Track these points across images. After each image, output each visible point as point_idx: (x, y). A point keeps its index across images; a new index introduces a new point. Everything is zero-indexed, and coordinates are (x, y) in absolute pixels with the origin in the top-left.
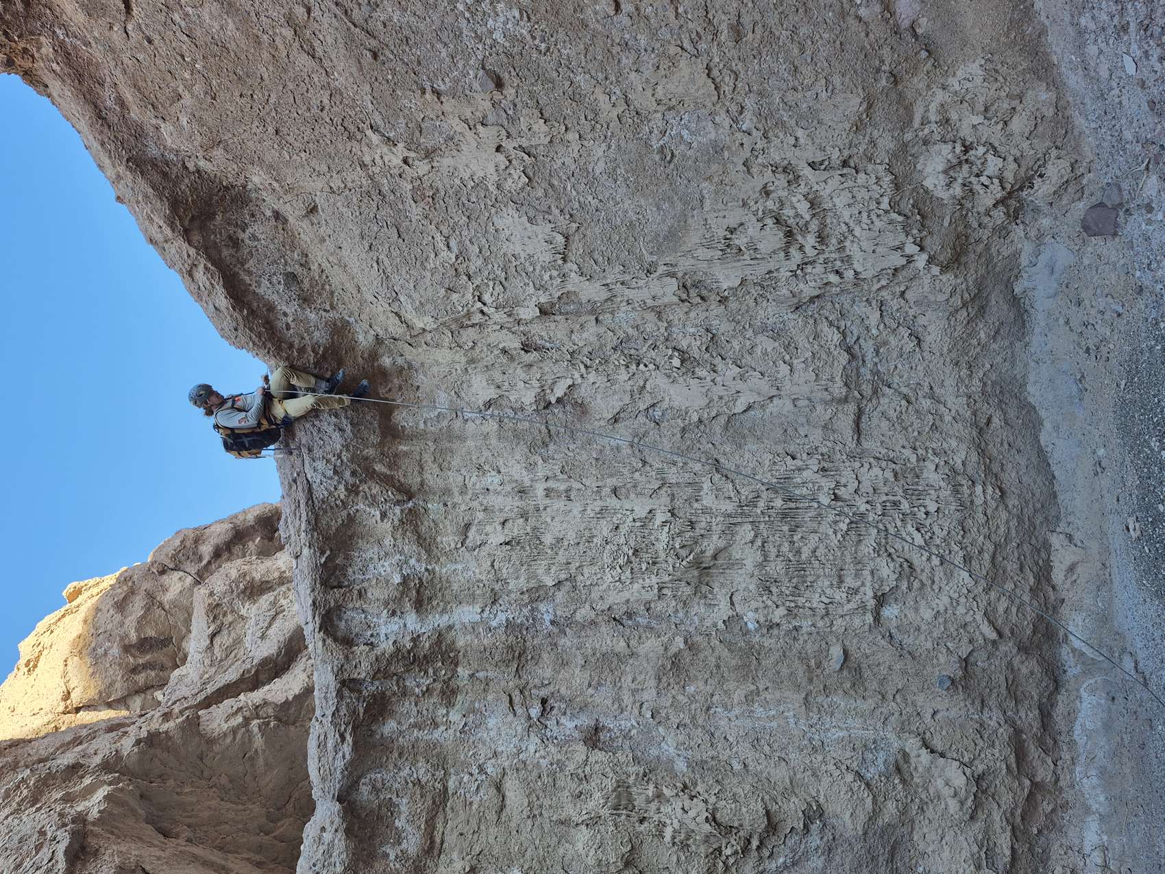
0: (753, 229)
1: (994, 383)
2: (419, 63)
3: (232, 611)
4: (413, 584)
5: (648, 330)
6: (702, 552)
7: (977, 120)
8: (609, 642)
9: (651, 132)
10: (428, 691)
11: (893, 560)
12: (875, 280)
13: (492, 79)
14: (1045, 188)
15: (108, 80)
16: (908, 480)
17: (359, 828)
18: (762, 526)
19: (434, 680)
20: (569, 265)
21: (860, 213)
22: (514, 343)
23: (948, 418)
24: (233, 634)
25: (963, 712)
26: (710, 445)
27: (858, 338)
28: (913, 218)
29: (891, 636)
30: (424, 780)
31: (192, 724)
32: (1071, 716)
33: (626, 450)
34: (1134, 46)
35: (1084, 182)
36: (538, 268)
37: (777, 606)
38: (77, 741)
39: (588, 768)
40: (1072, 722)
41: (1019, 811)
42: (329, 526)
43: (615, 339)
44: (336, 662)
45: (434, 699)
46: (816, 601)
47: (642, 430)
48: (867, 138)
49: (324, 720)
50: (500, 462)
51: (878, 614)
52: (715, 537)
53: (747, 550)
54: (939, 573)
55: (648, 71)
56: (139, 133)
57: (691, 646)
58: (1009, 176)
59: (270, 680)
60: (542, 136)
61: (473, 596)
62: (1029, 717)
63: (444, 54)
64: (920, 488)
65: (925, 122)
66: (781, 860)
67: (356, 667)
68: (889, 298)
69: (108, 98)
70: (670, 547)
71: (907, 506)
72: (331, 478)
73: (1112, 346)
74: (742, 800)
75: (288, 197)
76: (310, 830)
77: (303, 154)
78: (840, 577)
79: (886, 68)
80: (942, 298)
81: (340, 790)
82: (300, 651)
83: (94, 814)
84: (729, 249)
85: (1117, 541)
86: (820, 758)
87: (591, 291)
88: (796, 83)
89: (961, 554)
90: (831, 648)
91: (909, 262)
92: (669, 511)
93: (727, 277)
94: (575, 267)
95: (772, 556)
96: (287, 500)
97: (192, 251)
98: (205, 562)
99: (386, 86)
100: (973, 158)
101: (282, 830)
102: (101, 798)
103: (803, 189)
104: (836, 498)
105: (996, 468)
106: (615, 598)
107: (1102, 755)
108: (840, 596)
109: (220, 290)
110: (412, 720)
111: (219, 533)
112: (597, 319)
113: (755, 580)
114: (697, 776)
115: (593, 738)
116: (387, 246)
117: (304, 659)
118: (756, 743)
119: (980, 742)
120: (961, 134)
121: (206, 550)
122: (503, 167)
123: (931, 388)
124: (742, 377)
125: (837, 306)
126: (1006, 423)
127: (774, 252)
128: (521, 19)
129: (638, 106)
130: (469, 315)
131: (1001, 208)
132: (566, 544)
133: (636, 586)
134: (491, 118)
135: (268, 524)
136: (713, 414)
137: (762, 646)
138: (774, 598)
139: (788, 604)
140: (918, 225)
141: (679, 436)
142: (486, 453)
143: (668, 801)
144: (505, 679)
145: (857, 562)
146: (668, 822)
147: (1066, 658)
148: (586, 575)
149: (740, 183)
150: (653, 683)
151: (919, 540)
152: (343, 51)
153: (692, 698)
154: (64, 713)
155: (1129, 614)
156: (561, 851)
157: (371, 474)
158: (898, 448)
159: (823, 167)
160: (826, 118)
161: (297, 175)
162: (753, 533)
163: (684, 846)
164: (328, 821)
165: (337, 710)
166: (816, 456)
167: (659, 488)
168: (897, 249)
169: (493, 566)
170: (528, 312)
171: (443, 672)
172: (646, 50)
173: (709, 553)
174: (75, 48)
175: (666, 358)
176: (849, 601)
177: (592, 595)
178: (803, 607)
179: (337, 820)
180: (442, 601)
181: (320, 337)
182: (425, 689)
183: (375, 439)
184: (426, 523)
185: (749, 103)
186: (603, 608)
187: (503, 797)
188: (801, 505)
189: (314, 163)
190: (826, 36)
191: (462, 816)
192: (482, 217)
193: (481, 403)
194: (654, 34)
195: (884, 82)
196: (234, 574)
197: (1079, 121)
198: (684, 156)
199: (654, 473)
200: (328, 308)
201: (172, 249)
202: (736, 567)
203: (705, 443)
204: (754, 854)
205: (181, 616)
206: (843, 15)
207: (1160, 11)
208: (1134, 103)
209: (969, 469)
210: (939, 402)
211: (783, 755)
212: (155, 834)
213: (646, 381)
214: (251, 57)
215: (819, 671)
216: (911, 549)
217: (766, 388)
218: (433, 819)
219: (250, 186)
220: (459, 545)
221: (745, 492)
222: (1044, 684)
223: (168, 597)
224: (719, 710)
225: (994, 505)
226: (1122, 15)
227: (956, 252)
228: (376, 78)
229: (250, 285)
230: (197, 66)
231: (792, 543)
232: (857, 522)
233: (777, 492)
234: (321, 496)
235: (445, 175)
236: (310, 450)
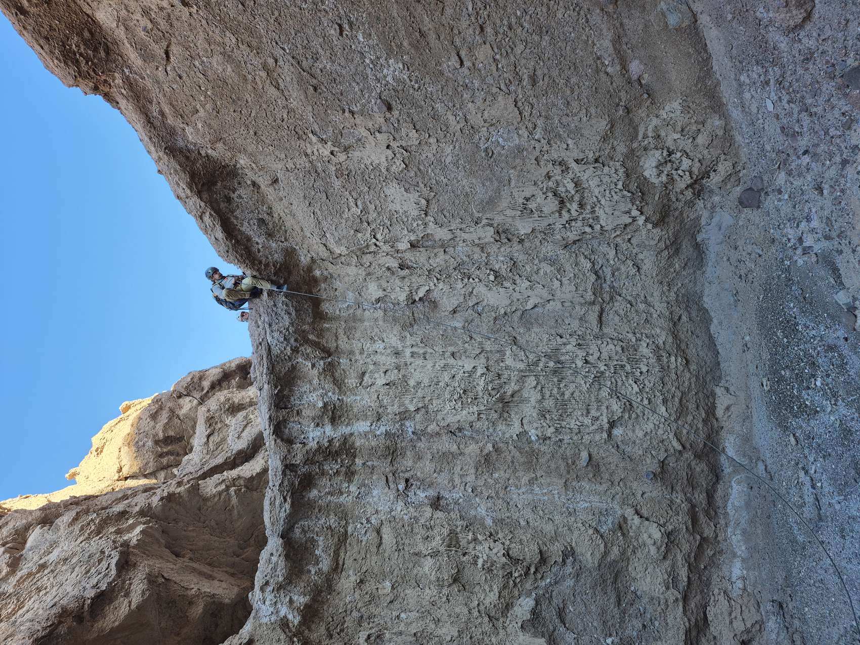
0: (540, 199)
1: (683, 295)
2: (342, 94)
3: (221, 421)
5: (475, 258)
6: (505, 393)
7: (677, 136)
8: (447, 446)
9: (480, 139)
10: (338, 472)
11: (620, 400)
12: (613, 231)
13: (385, 104)
14: (717, 178)
15: (155, 100)
16: (630, 353)
17: (294, 555)
18: (541, 378)
19: (341, 466)
20: (429, 217)
21: (605, 190)
22: (394, 264)
23: (655, 316)
24: (221, 435)
25: (660, 494)
26: (511, 328)
27: (602, 266)
29: (617, 446)
30: (333, 526)
31: (195, 489)
32: (726, 497)
33: (461, 330)
34: (773, 94)
35: (741, 175)
36: (410, 219)
37: (549, 427)
38: (125, 497)
39: (432, 522)
40: (727, 501)
41: (693, 554)
42: (280, 372)
43: (455, 263)
44: (282, 454)
45: (341, 477)
46: (573, 424)
47: (470, 318)
48: (610, 146)
49: (274, 488)
50: (384, 336)
51: (610, 433)
52: (513, 384)
53: (532, 392)
54: (648, 409)
55: (479, 102)
56: (172, 132)
57: (497, 450)
58: (695, 170)
59: (242, 464)
60: (414, 140)
61: (366, 416)
62: (700, 498)
63: (357, 89)
64: (637, 357)
65: (645, 137)
66: (548, 580)
67: (294, 457)
68: (621, 242)
69: (154, 110)
70: (485, 389)
71: (629, 368)
72: (282, 343)
73: (755, 274)
74: (525, 543)
75: (261, 173)
76: (264, 555)
77: (270, 148)
78: (588, 410)
79: (622, 104)
80: (653, 243)
81: (282, 531)
82: (261, 446)
83: (134, 541)
84: (526, 211)
85: (756, 392)
86: (573, 519)
87: (442, 234)
88: (568, 111)
89: (661, 398)
90: (581, 453)
91: (634, 221)
92: (485, 367)
93: (523, 228)
94: (432, 219)
95: (547, 396)
96: (256, 355)
97: (202, 204)
98: (205, 391)
99: (321, 108)
100: (673, 159)
101: (247, 554)
102: (138, 532)
103: (571, 175)
104: (587, 362)
105: (683, 346)
106: (452, 419)
107: (743, 522)
108: (587, 421)
109: (218, 228)
110: (327, 490)
111: (214, 374)
112: (445, 251)
113: (536, 410)
114: (499, 528)
115: (436, 503)
116: (319, 203)
117: (263, 451)
118: (534, 509)
119: (670, 512)
120: (667, 145)
121: (206, 384)
122: (390, 158)
123: (645, 297)
124: (531, 288)
125: (590, 246)
126: (690, 320)
127: (552, 213)
128: (404, 69)
129: (473, 123)
130: (368, 246)
131: (690, 190)
132: (423, 385)
133: (464, 412)
134: (384, 129)
135: (244, 369)
136: (514, 309)
137: (539, 450)
138: (548, 422)
139: (556, 425)
140: (640, 199)
141: (492, 322)
142: (376, 330)
143: (481, 543)
144: (384, 466)
145: (598, 401)
146: (480, 555)
147: (723, 462)
148: (434, 405)
149: (533, 171)
150: (473, 471)
151: (636, 389)
152: (296, 86)
153: (496, 481)
154: (118, 480)
155: (762, 436)
156: (415, 572)
157: (306, 341)
158: (624, 333)
159: (583, 162)
160: (586, 132)
161: (267, 160)
162: (535, 382)
163: (490, 570)
164: (275, 550)
165: (282, 482)
166: (575, 336)
167: (480, 353)
168: (627, 213)
169: (378, 398)
170: (403, 245)
171: (347, 461)
172: (478, 90)
173: (509, 393)
174: (135, 80)
175: (486, 275)
176: (593, 425)
177: (438, 417)
178: (565, 428)
179: (280, 549)
180: (347, 418)
181: (279, 257)
182: (335, 471)
183: (309, 320)
184: (339, 371)
185: (540, 123)
186: (444, 425)
187: (381, 538)
188: (565, 366)
189: (277, 153)
190: (587, 83)
191: (356, 549)
192: (377, 188)
193: (373, 299)
194: (483, 80)
195: (621, 112)
196: (222, 399)
197: (738, 138)
198: (500, 155)
199: (477, 344)
200: (283, 240)
201: (191, 202)
202: (525, 402)
203: (508, 326)
204: (532, 576)
205: (190, 424)
206: (597, 71)
207: (789, 73)
208: (772, 128)
209: (667, 346)
210: (650, 306)
211: (551, 517)
212: (170, 555)
213: (473, 289)
214: (241, 89)
215: (574, 466)
216: (631, 394)
217: (546, 295)
218: (338, 550)
219: (238, 166)
220: (358, 385)
221: (532, 357)
222: (709, 478)
223: (182, 412)
224: (512, 488)
225: (682, 369)
226: (765, 76)
227: (662, 215)
228: (315, 103)
229: (237, 225)
230: (209, 93)
231: (559, 388)
232: (599, 377)
233: (550, 358)
234: (276, 353)
235: (355, 162)
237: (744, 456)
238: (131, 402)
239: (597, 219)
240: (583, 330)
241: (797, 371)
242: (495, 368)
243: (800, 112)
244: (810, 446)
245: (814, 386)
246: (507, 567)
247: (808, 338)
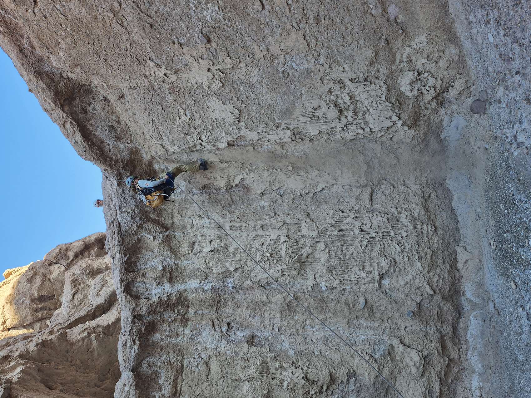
0: (324, 109)
1: (432, 179)
2: (172, 30)
3: (83, 283)
4: (168, 270)
7: (424, 61)
8: (259, 296)
9: (278, 64)
10: (175, 320)
11: (387, 258)
12: (379, 132)
13: (206, 38)
14: (454, 91)
15: (25, 35)
16: (394, 222)
17: (142, 384)
18: (329, 243)
19: (178, 315)
20: (241, 123)
21: (372, 102)
23: (411, 195)
24: (83, 294)
25: (418, 327)
26: (306, 206)
27: (372, 158)
28: (396, 105)
29: (386, 293)
30: (172, 361)
31: (63, 336)
32: (466, 328)
33: (267, 209)
34: (493, 30)
35: (471, 89)
36: (227, 125)
37: (335, 280)
38: (8, 344)
39: (249, 355)
40: (467, 332)
41: (443, 372)
42: (129, 244)
44: (131, 307)
45: (178, 324)
46: (353, 277)
47: (275, 199)
48: (375, 68)
49: (126, 334)
50: (209, 214)
51: (380, 283)
52: (307, 248)
53: (322, 253)
54: (408, 264)
55: (277, 36)
56: (40, 60)
57: (296, 298)
58: (438, 87)
59: (101, 315)
60: (229, 65)
61: (196, 275)
62: (447, 329)
63: (183, 26)
64: (399, 226)
65: (401, 62)
66: (337, 396)
67: (141, 309)
68: (385, 140)
69: (25, 43)
70: (287, 252)
71: (393, 234)
72: (130, 221)
74: (319, 368)
75: (110, 91)
76: (119, 385)
77: (117, 71)
78: (363, 266)
79: (384, 37)
80: (408, 140)
81: (133, 366)
82: (115, 301)
83: (16, 379)
84: (314, 118)
85: (487, 250)
87: (251, 136)
88: (344, 43)
89: (417, 255)
90: (360, 298)
91: (394, 124)
92: (287, 236)
93: (313, 130)
94: (244, 125)
95: (333, 257)
96: (109, 231)
97: (65, 115)
98: (70, 260)
99: (156, 40)
100: (422, 78)
101: (106, 385)
102: (19, 371)
104: (362, 230)
105: (432, 217)
106: (262, 276)
107: (479, 346)
108: (363, 275)
109: (78, 133)
110: (167, 334)
111: (78, 246)
112: (254, 148)
113: (325, 268)
114: (299, 358)
115: (251, 341)
116: (157, 114)
117: (117, 305)
118: (325, 342)
119: (426, 341)
120: (417, 67)
121: (71, 254)
122: (211, 78)
123: (404, 181)
124: (319, 175)
125: (362, 144)
126: (437, 197)
127: (334, 119)
128: (219, 11)
129: (273, 52)
130: (195, 146)
131: (435, 101)
132: (239, 251)
133: (271, 270)
134: (205, 56)
135: (100, 242)
136: (307, 192)
137: (328, 298)
138: (334, 276)
139: (340, 278)
140: (398, 108)
141: (291, 202)
142: (203, 210)
143: (286, 369)
144: (211, 314)
145: (371, 259)
146: (285, 379)
147: (464, 302)
148: (249, 266)
149: (318, 88)
150: (278, 315)
151: (399, 249)
152: (136, 24)
153: (297, 322)
154: (2, 331)
155: (491, 283)
156: (236, 393)
157: (149, 219)
158: (389, 208)
159: (356, 81)
160: (357, 59)
161: (115, 80)
162: (324, 246)
163: (293, 390)
164: (127, 381)
165: (132, 329)
166: (353, 211)
167: (282, 226)
168: (389, 118)
169: (205, 262)
170: (222, 145)
171: (182, 311)
172: (276, 27)
173: (305, 255)
174: (10, 20)
175: (286, 166)
176: (367, 277)
177: (251, 275)
178: (347, 280)
179: (131, 381)
180: (181, 278)
181: (125, 155)
182: (173, 319)
184: (174, 242)
185: (323, 51)
186: (256, 281)
187: (209, 369)
188: (346, 233)
189: (122, 75)
190: (357, 22)
191: (190, 378)
192: (201, 101)
193: (200, 186)
194: (280, 20)
195: (383, 43)
196: (84, 265)
197: (469, 62)
198: (293, 75)
199: (280, 219)
200: (129, 142)
201: (55, 114)
202: (317, 262)
203: (303, 205)
204: (324, 393)
205: (59, 285)
206: (365, 13)
207: (504, 14)
208: (493, 55)
209: (421, 217)
210: (407, 187)
211: (338, 348)
212: (45, 388)
213: (276, 177)
214: (93, 26)
215: (354, 309)
216: (395, 253)
217: (331, 180)
218: (176, 379)
219: (92, 85)
220: (190, 252)
221: (321, 227)
222: (454, 314)
223: (53, 276)
224: (309, 327)
225: (432, 234)
226: (487, 16)
227: (415, 120)
228: (152, 37)
229: (92, 131)
230: (68, 29)
231: (342, 250)
232: (371, 241)
233: (335, 228)
234: (125, 229)
235: (184, 82)
236: (120, 208)
237: (479, 297)
238: (12, 270)
239: (367, 123)
240: (359, 206)
241: (515, 234)
242: (294, 237)
243: (512, 43)
244: (526, 289)
245: (527, 245)
246: (305, 387)
247: (523, 210)
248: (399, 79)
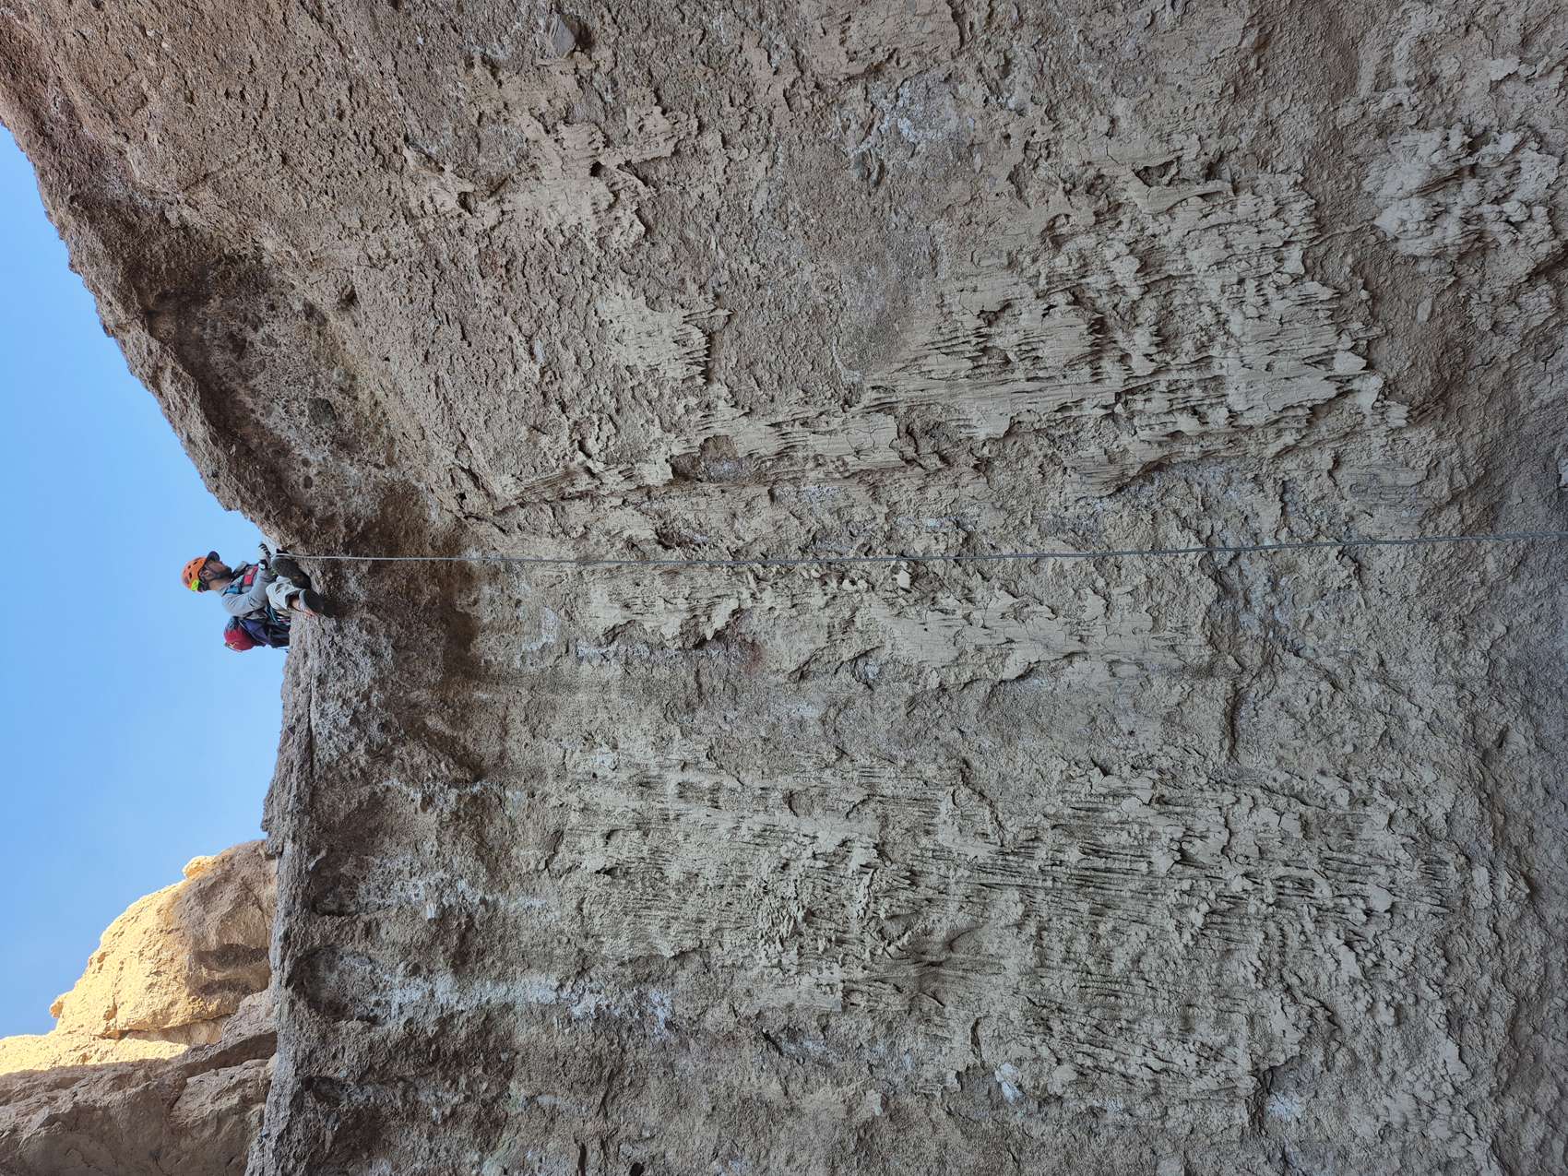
1: (1513, 664)
4: (455, 923)
5: (857, 518)
6: (928, 933)
8: (753, 1079)
9: (846, 128)
10: (454, 1117)
11: (1295, 1000)
12: (1271, 432)
13: (571, 28)
15: (52, 74)
16: (1332, 841)
18: (1040, 896)
19: (467, 1099)
20: (716, 386)
21: (1241, 282)
22: (643, 530)
23: (1415, 725)
26: (956, 734)
27: (1238, 554)
28: (1353, 296)
29: (1285, 1158)
33: (814, 730)
36: (667, 392)
37: (1059, 1062)
43: (803, 531)
44: (303, 1046)
45: (462, 1133)
46: (1136, 1061)
47: (843, 696)
48: (1258, 114)
50: (620, 731)
51: (1260, 1108)
52: (952, 907)
54: (1392, 1044)
56: (96, 160)
57: (894, 1112)
60: (660, 139)
61: (549, 957)
64: (1355, 858)
65: (1383, 82)
67: (335, 1057)
69: (52, 103)
70: (870, 914)
71: (1327, 892)
72: (346, 730)
75: (314, 276)
77: (324, 199)
78: (1185, 1019)
80: (1409, 479)
87: (754, 437)
89: (1440, 1007)
90: (1163, 1163)
91: (1342, 394)
92: (876, 846)
94: (725, 391)
95: (1056, 957)
97: (155, 345)
99: (416, 59)
100: (1487, 162)
103: (1126, 232)
105: (1517, 835)
106: (771, 998)
108: (1183, 1058)
109: (195, 409)
110: (418, 1165)
112: (770, 493)
113: (1020, 1002)
116: (448, 354)
120: (1464, 110)
122: (604, 205)
123: (1382, 663)
124: (1017, 614)
125: (1197, 489)
126: (1540, 747)
127: (1071, 365)
129: (818, 70)
130: (569, 475)
132: (702, 884)
133: (806, 981)
134: (579, 110)
136: (966, 677)
137: (1026, 1136)
138: (1055, 1044)
139: (1080, 1059)
140: (1363, 311)
141: (903, 711)
142: (602, 715)
145: (1220, 992)
148: (727, 947)
151: (1350, 966)
154: (103, 1037)
157: (417, 731)
158: (1311, 774)
161: (323, 236)
162: (1020, 908)
165: (288, 1130)
166: (1149, 773)
167: (863, 802)
168: (1318, 362)
169: (580, 909)
170: (656, 473)
171: (485, 1086)
173: (940, 935)
175: (887, 572)
176: (1201, 1073)
177: (736, 986)
178: (1110, 1072)
180: (500, 959)
181: (363, 505)
182: (448, 1112)
183: (433, 675)
184: (498, 821)
186: (749, 1012)
188: (1116, 865)
192: (579, 300)
193: (600, 631)
198: (904, 173)
199: (856, 773)
200: (382, 461)
202: (988, 969)
203: (946, 727)
209: (1460, 831)
210: (1398, 691)
213: (855, 610)
216: (1334, 983)
217: (1063, 640)
219: (265, 259)
220: (542, 866)
221: (1013, 826)
225: (1515, 914)
227: (1443, 379)
228: (400, 44)
229: (253, 411)
230: (164, 45)
231: (1095, 937)
232: (1224, 913)
233: (1071, 834)
234: (328, 758)
235: (522, 227)
236: (321, 681)
248: (1373, 174)
